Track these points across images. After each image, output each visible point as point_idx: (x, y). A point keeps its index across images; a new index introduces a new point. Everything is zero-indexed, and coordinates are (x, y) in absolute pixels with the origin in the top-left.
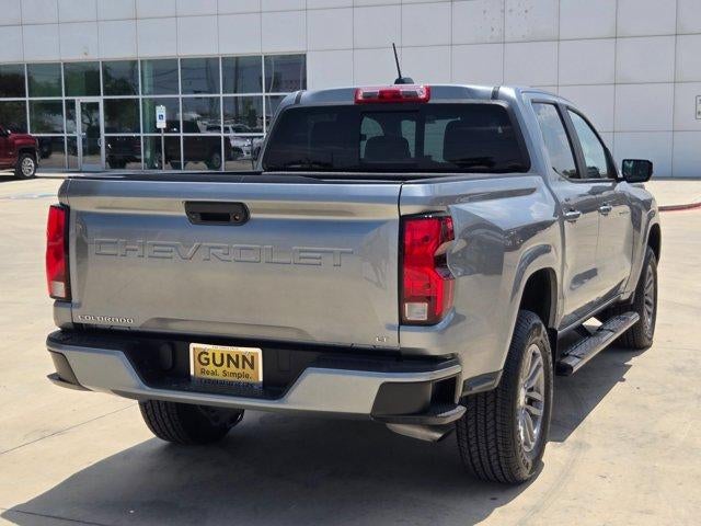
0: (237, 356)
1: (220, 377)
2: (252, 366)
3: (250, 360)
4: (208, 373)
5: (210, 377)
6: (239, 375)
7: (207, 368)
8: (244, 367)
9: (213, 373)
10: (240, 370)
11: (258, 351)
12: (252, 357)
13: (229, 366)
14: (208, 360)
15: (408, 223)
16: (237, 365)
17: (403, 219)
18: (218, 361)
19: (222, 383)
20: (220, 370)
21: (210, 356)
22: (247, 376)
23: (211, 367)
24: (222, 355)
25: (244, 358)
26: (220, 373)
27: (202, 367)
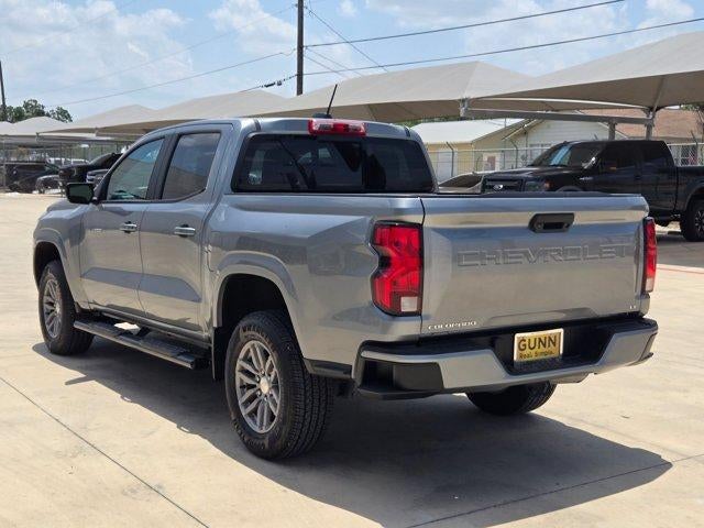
0: (545, 338)
1: (534, 358)
2: (555, 344)
3: (554, 340)
4: (525, 356)
5: (527, 359)
6: (545, 353)
7: (525, 352)
8: (549, 346)
9: (529, 356)
10: (547, 349)
11: (561, 330)
12: (556, 337)
13: (539, 347)
14: (525, 345)
16: (544, 346)
18: (532, 345)
19: (535, 362)
20: (533, 352)
21: (527, 343)
22: (551, 353)
23: (527, 351)
24: (535, 340)
25: (550, 338)
26: (532, 355)
27: (522, 352)
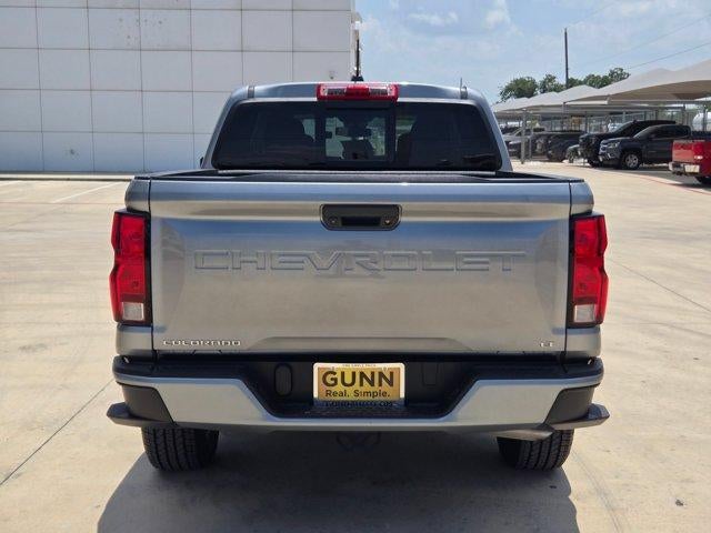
0: (373, 374)
1: (351, 397)
2: (391, 383)
3: (388, 377)
4: (335, 394)
5: (338, 398)
6: (374, 395)
7: (333, 389)
8: (380, 385)
9: (342, 394)
10: (376, 388)
11: (401, 366)
12: (392, 374)
13: (361, 385)
14: (336, 380)
15: (578, 223)
16: (372, 383)
17: (573, 218)
18: (348, 380)
19: (353, 403)
20: (350, 390)
21: (338, 376)
22: (384, 394)
23: (339, 388)
24: (354, 374)
25: (381, 375)
26: (349, 394)
27: (328, 388)
